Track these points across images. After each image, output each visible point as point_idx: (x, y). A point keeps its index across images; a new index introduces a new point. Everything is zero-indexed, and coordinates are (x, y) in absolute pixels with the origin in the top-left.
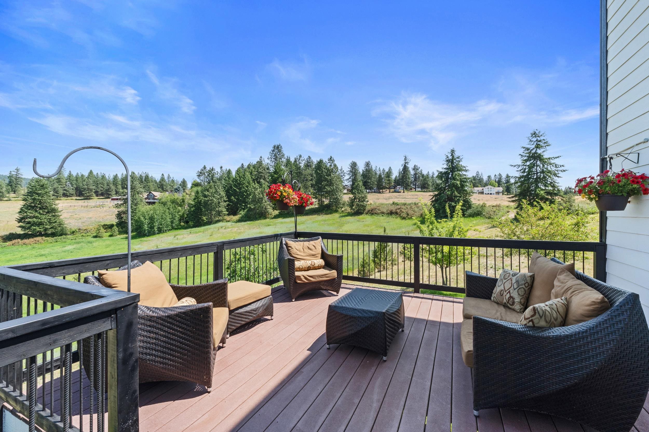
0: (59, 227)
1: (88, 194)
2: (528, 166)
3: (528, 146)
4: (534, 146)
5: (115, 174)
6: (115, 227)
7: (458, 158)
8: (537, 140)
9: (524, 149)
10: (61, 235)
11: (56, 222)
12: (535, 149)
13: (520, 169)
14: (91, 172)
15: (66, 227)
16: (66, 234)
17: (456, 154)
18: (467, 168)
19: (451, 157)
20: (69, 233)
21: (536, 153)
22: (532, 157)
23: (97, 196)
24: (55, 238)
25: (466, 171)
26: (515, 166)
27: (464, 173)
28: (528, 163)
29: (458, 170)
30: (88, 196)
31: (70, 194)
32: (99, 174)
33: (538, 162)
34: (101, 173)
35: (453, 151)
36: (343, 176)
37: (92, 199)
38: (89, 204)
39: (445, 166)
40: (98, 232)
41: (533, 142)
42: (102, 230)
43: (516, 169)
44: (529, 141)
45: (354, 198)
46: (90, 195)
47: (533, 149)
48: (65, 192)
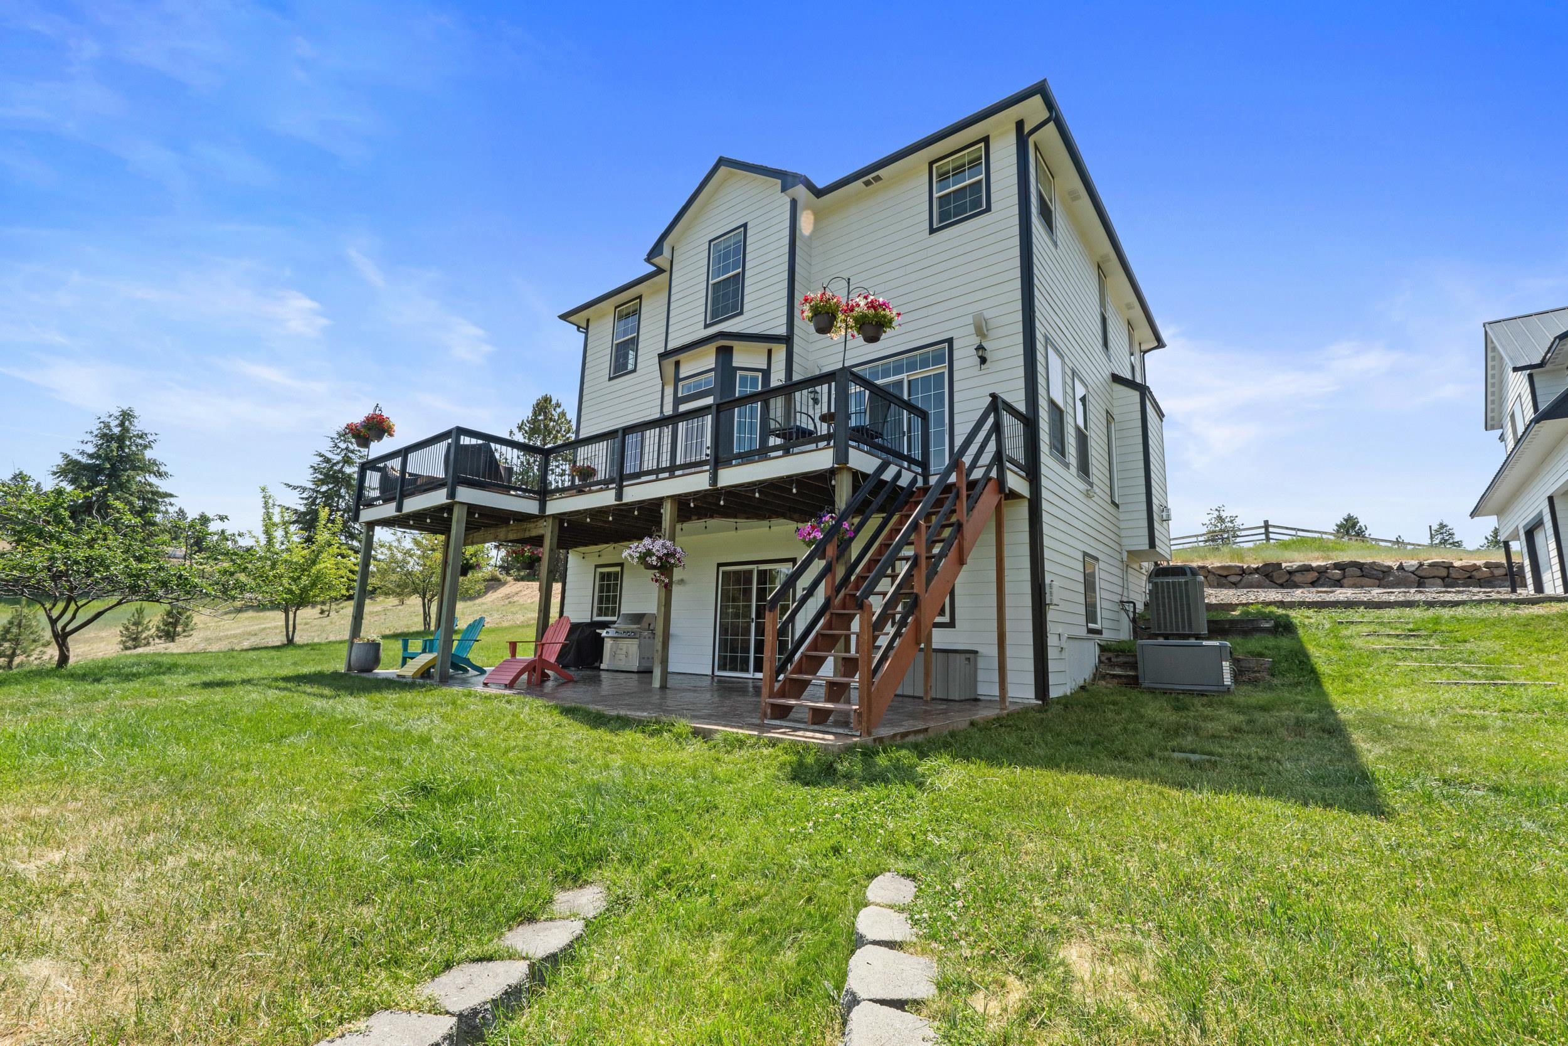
2: (324, 493)
3: (329, 455)
4: (339, 458)
7: (141, 437)
8: (347, 448)
9: (321, 459)
12: (341, 465)
13: (305, 495)
17: (137, 426)
18: (163, 469)
19: (117, 430)
21: (341, 471)
22: (333, 476)
25: (159, 475)
26: (295, 488)
27: (152, 479)
28: (324, 488)
29: (134, 468)
33: (343, 491)
35: (129, 415)
39: (91, 449)
41: (339, 450)
43: (296, 493)
44: (332, 444)
47: (338, 463)
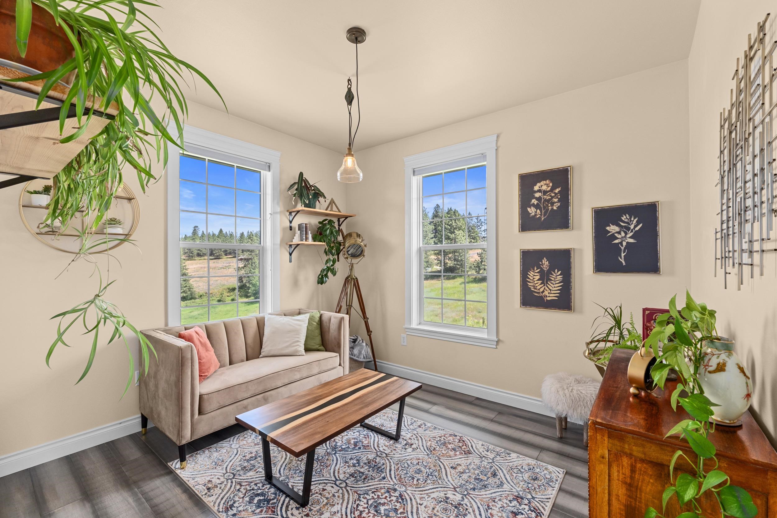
0: (190, 291)
1: (218, 254)
5: (242, 232)
6: (237, 291)
10: (191, 299)
11: (186, 286)
14: (221, 231)
15: (195, 291)
16: (195, 298)
20: (197, 297)
23: (226, 255)
24: (186, 302)
30: (218, 256)
31: (204, 254)
32: (228, 233)
34: (229, 232)
36: (481, 226)
37: (221, 258)
38: (218, 265)
40: (221, 296)
42: (226, 294)
45: (480, 260)
46: (219, 255)
48: (199, 252)
